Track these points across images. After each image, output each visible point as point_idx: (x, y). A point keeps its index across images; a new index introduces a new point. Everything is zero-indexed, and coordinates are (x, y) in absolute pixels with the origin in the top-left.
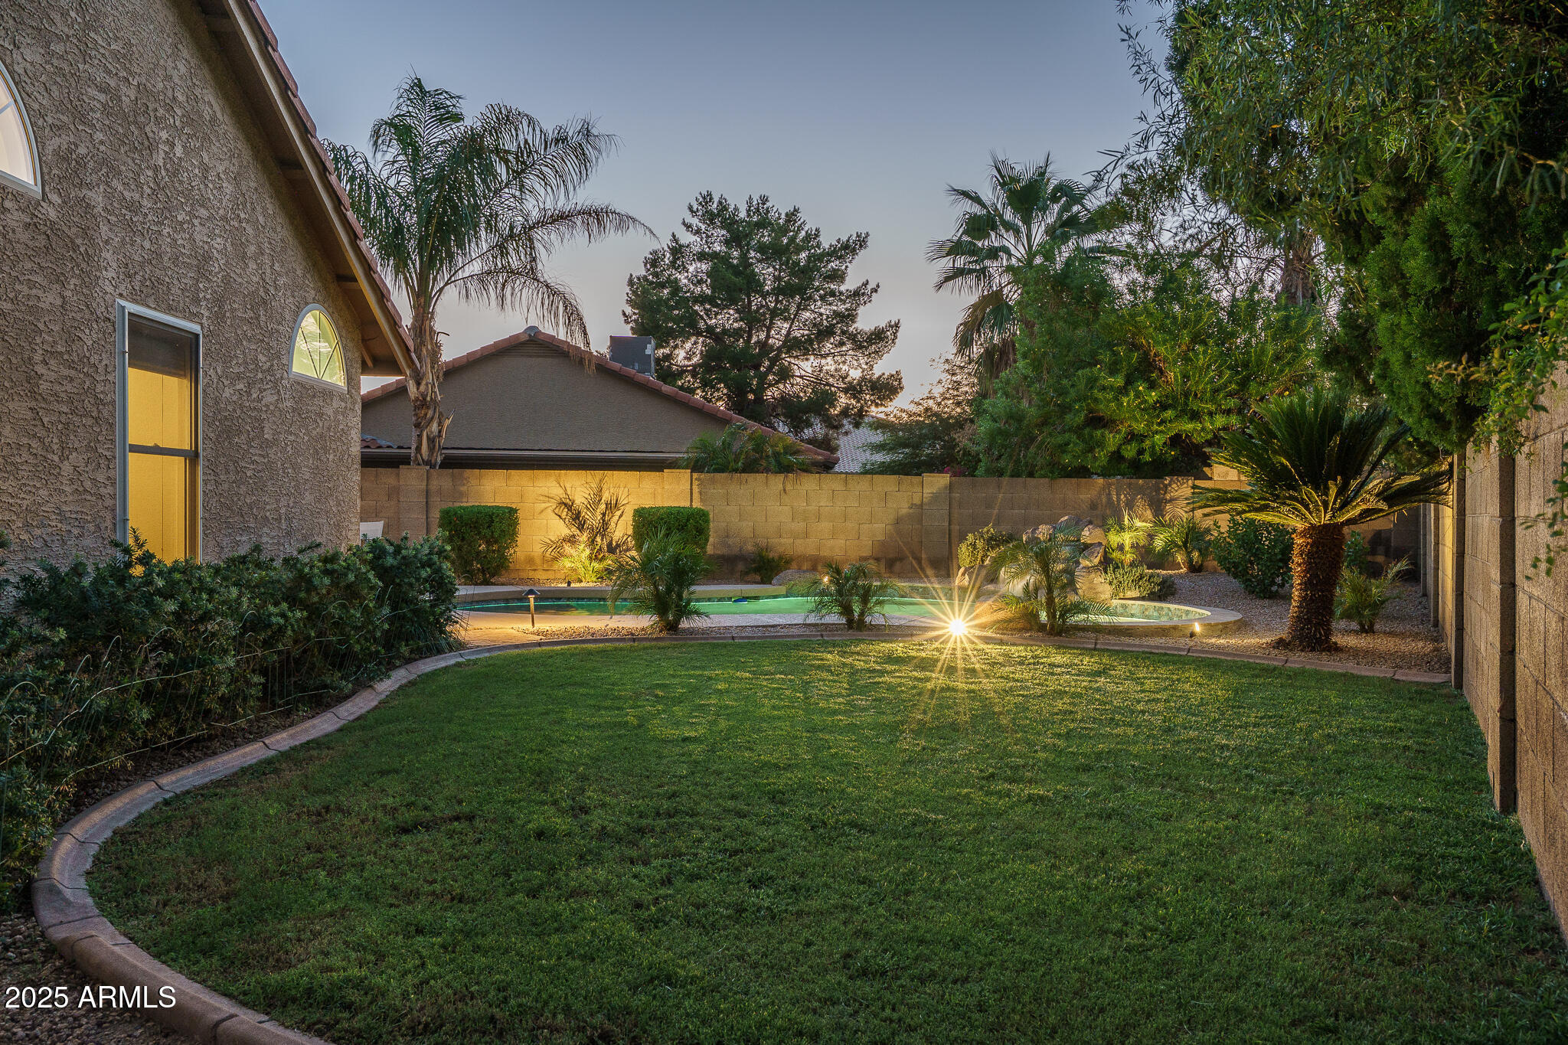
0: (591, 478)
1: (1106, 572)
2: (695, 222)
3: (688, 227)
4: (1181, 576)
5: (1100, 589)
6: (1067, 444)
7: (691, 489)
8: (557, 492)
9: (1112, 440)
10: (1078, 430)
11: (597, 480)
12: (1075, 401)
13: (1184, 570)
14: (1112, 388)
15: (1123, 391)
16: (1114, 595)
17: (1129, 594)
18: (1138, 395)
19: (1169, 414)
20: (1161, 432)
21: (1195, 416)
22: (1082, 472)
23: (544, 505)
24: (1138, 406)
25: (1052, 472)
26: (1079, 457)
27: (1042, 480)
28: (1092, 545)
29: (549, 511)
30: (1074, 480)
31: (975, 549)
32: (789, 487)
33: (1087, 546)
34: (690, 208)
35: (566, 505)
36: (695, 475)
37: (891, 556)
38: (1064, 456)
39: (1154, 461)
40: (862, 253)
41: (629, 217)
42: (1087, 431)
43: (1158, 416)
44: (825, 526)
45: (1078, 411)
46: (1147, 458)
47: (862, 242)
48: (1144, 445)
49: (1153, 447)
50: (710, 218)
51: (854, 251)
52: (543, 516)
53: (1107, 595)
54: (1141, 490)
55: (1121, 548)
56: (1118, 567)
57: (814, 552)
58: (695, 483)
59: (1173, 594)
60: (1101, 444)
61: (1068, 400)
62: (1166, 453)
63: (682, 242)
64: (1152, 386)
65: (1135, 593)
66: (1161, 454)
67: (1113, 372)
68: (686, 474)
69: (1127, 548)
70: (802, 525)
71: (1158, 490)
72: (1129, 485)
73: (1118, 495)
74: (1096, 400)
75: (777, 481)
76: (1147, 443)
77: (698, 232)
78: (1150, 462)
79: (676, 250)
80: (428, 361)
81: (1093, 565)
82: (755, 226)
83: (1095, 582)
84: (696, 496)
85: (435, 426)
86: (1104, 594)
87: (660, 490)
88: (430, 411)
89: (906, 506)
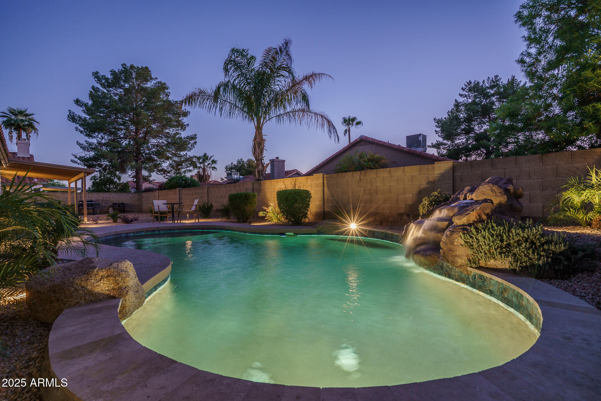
2: (464, 93)
7: (323, 182)
11: (294, 181)
16: (473, 262)
34: (462, 88)
36: (325, 176)
44: (380, 197)
50: (470, 90)
57: (375, 211)
58: (325, 179)
63: (459, 101)
65: (501, 263)
68: (321, 175)
70: (369, 196)
75: (357, 175)
77: (466, 96)
79: (457, 105)
80: (257, 145)
81: (462, 224)
82: (492, 87)
83: (455, 243)
84: (325, 185)
85: (260, 167)
86: (462, 259)
87: (313, 184)
88: (259, 162)
89: (425, 183)
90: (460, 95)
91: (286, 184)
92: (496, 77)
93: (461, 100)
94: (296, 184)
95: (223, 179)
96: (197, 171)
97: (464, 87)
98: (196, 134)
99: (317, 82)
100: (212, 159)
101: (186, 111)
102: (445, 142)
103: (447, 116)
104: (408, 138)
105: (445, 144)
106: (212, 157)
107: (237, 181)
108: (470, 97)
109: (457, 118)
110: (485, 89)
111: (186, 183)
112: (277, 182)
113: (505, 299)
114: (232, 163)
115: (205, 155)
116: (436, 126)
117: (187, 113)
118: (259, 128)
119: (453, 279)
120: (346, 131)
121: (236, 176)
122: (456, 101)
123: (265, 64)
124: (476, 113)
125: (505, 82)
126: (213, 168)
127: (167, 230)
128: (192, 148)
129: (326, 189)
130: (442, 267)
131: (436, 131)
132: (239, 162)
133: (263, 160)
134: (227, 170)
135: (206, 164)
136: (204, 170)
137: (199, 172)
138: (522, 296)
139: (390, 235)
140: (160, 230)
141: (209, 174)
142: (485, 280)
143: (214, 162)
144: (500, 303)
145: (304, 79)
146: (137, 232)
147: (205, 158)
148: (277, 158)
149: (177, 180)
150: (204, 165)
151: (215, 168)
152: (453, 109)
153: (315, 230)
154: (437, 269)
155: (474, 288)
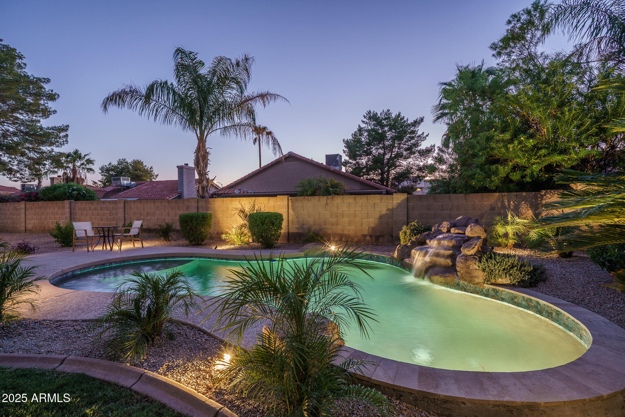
0: (251, 200)
1: (480, 262)
2: (365, 120)
3: (363, 122)
4: (552, 261)
5: (476, 273)
6: (475, 174)
7: (288, 204)
8: (239, 206)
9: (503, 171)
10: (481, 167)
11: (253, 201)
12: (480, 151)
13: (554, 255)
14: (503, 141)
15: (511, 141)
16: (487, 280)
17: (500, 281)
18: (520, 143)
19: (543, 151)
20: (538, 163)
21: (564, 151)
22: (485, 190)
23: (235, 212)
24: (521, 150)
25: (466, 190)
26: (482, 181)
27: (460, 195)
28: (472, 238)
29: (237, 214)
30: (479, 195)
31: (406, 234)
32: (329, 202)
33: (469, 239)
34: (364, 116)
35: (242, 211)
36: (290, 198)
37: (377, 234)
38: (473, 181)
39: (533, 181)
40: (422, 124)
41: (277, 95)
42: (486, 167)
43: (535, 155)
44: (346, 220)
45: (481, 156)
46: (528, 179)
47: (422, 120)
48: (526, 173)
49: (532, 172)
50: (370, 118)
51: (419, 123)
52: (234, 216)
53: (480, 280)
54: (525, 199)
55: (506, 235)
56: (491, 258)
57: (341, 232)
58: (290, 201)
59: (544, 280)
60: (496, 173)
61: (476, 151)
62: (542, 176)
63: (361, 127)
64: (531, 136)
65: (505, 280)
66: (538, 177)
67: (503, 131)
68: (286, 197)
69: (511, 235)
70: (336, 219)
71: (536, 198)
72: (516, 196)
73: (509, 202)
74: (492, 149)
75: (323, 200)
76: (528, 171)
77: (367, 123)
78: (530, 182)
79: (360, 130)
80: (201, 158)
81: (470, 254)
82: (385, 119)
83: (471, 268)
84: (290, 207)
85: (205, 183)
86: (478, 279)
87: (276, 205)
88: (203, 177)
89: (385, 210)
90: (362, 121)
91: (243, 204)
92: (388, 111)
93: (363, 125)
94: (256, 204)
95: (95, 183)
96: (63, 172)
97: (366, 115)
98: (68, 126)
99: (271, 102)
100: (87, 158)
101: (54, 93)
102: (351, 161)
103: (351, 138)
104: (328, 157)
105: (351, 163)
106: (86, 155)
107: (128, 187)
108: (370, 124)
109: (359, 141)
110: (382, 120)
111: (79, 194)
112: (231, 201)
113: (516, 303)
114: (110, 164)
115: (76, 152)
116: (345, 146)
117: (55, 95)
118: (202, 141)
119: (468, 292)
120: (255, 140)
121: (125, 182)
122: (359, 126)
123: (214, 72)
124: (374, 139)
125: (393, 116)
126: (88, 169)
127: (121, 262)
128: (63, 144)
129: (291, 211)
130: (458, 285)
131: (344, 151)
132: (120, 163)
133: (207, 174)
134: (103, 172)
135: (78, 164)
136: (74, 171)
137: (65, 174)
138: (531, 300)
139: (375, 257)
140: (111, 263)
141: (83, 177)
142: (497, 292)
143: (89, 162)
144: (510, 305)
145: (257, 97)
146: (84, 268)
147: (76, 156)
148: (187, 165)
149: (65, 189)
150: (74, 166)
151: (91, 169)
152: (356, 132)
153: (302, 254)
154: (453, 286)
155: (488, 297)
